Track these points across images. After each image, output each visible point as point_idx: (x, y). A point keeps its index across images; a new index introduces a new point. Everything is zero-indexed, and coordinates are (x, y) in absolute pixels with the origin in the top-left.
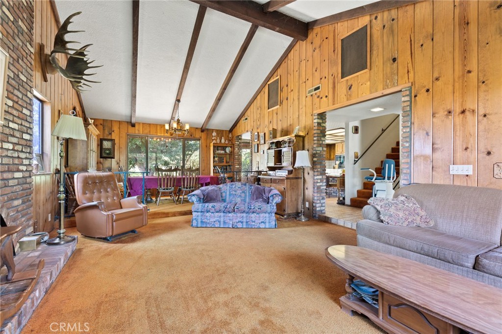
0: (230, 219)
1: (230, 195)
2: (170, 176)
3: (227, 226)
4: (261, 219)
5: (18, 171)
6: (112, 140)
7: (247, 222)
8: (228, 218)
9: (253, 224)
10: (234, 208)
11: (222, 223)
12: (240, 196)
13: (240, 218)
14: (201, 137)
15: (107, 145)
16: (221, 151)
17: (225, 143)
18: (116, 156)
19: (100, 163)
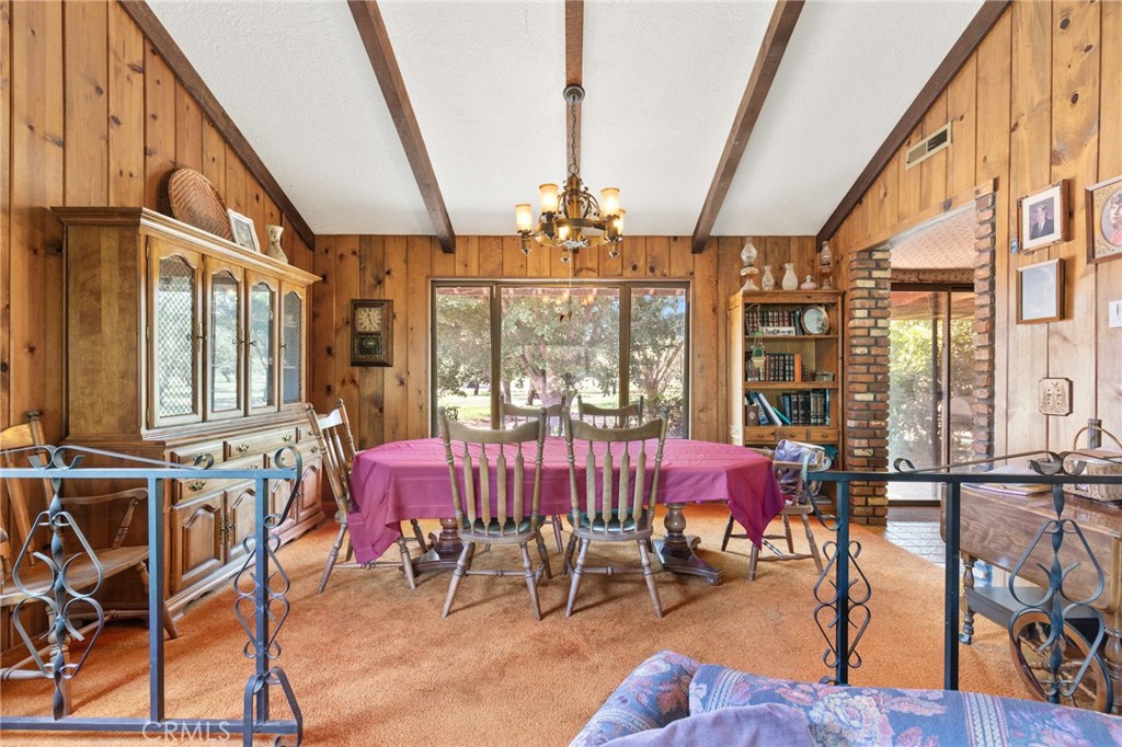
6: (385, 305)
14: (692, 274)
15: (370, 320)
16: (781, 329)
17: (799, 288)
18: (398, 360)
19: (353, 381)
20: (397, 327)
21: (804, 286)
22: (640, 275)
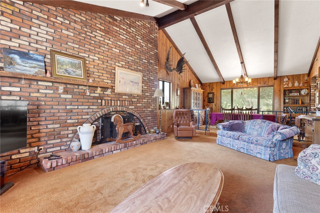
0: (236, 144)
1: (250, 128)
2: (241, 113)
3: (234, 149)
4: (258, 150)
5: (149, 108)
6: (213, 93)
7: (247, 149)
8: (235, 143)
9: (252, 152)
10: (239, 137)
11: (231, 145)
12: (257, 130)
13: (243, 145)
14: (274, 84)
15: (211, 96)
16: (295, 94)
17: (299, 85)
18: (215, 102)
19: (208, 105)
20: (215, 97)
21: (300, 85)
22: (262, 85)
